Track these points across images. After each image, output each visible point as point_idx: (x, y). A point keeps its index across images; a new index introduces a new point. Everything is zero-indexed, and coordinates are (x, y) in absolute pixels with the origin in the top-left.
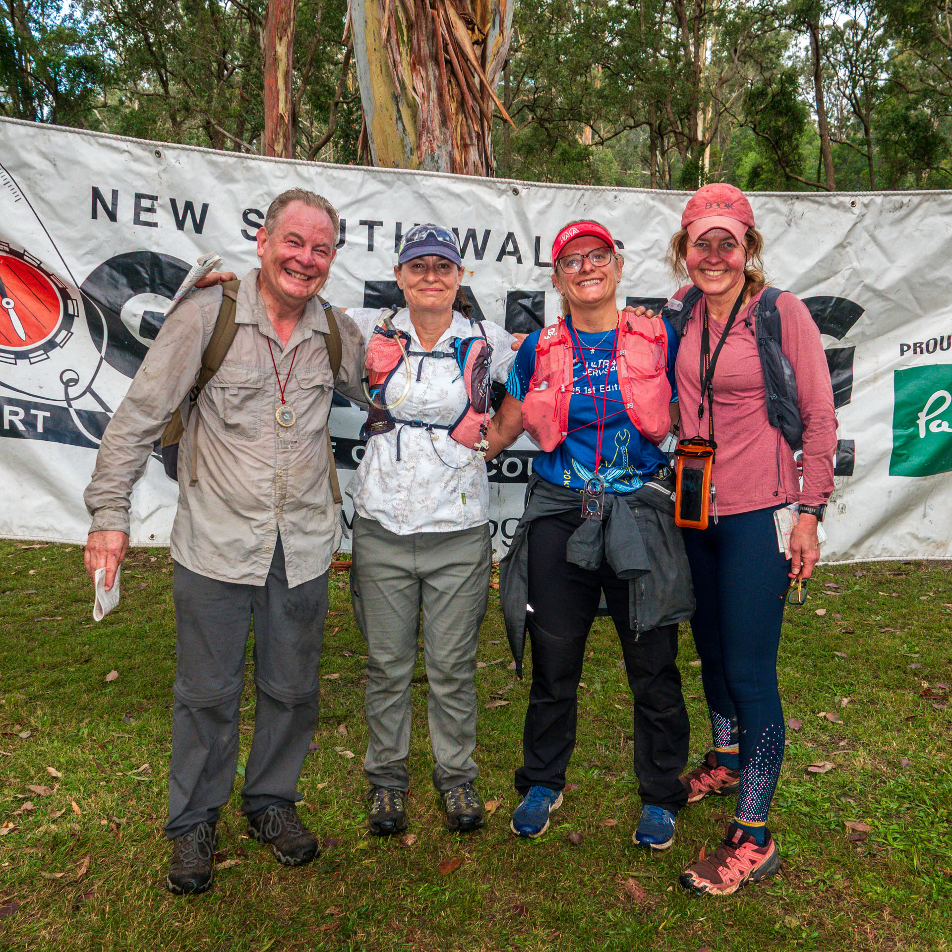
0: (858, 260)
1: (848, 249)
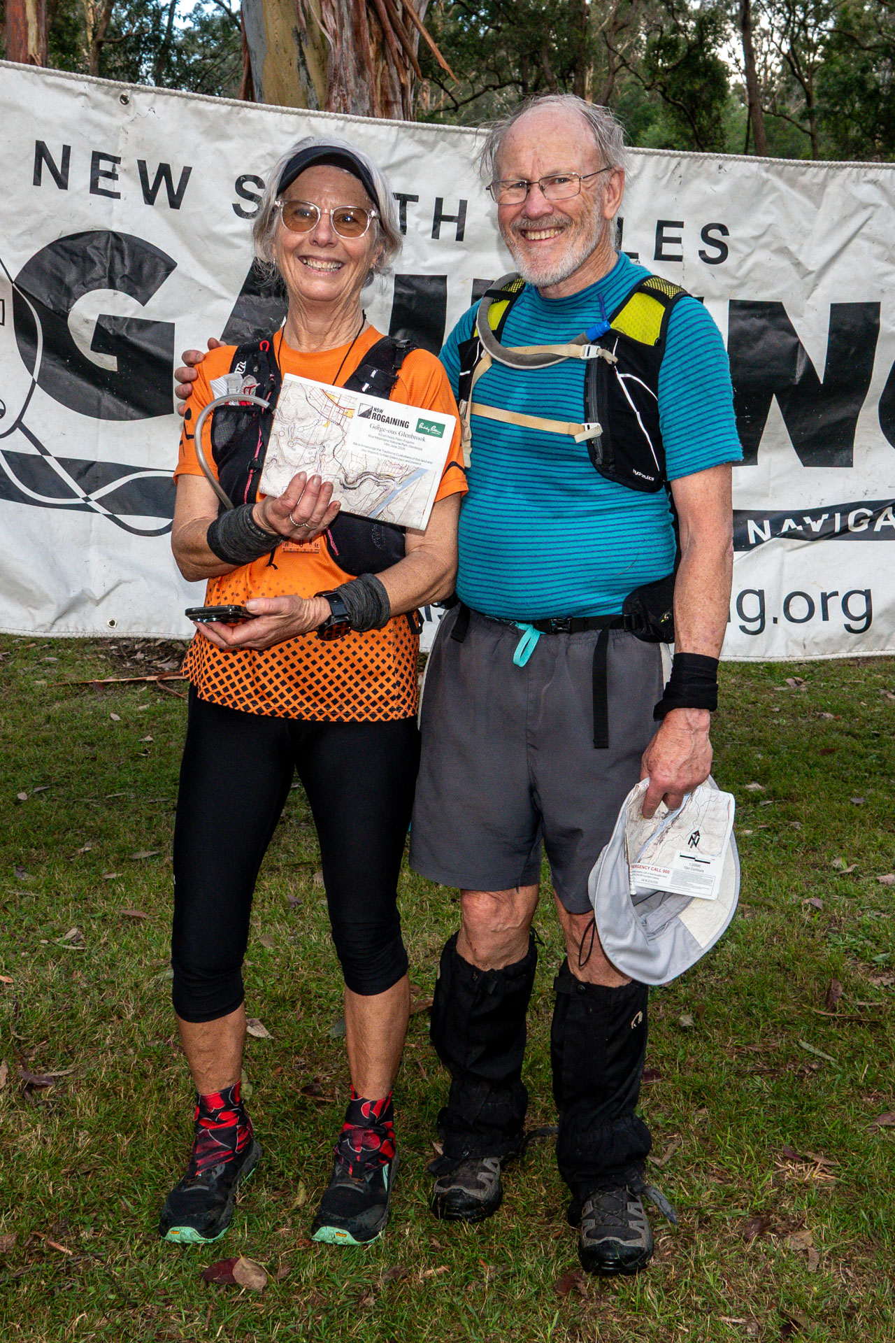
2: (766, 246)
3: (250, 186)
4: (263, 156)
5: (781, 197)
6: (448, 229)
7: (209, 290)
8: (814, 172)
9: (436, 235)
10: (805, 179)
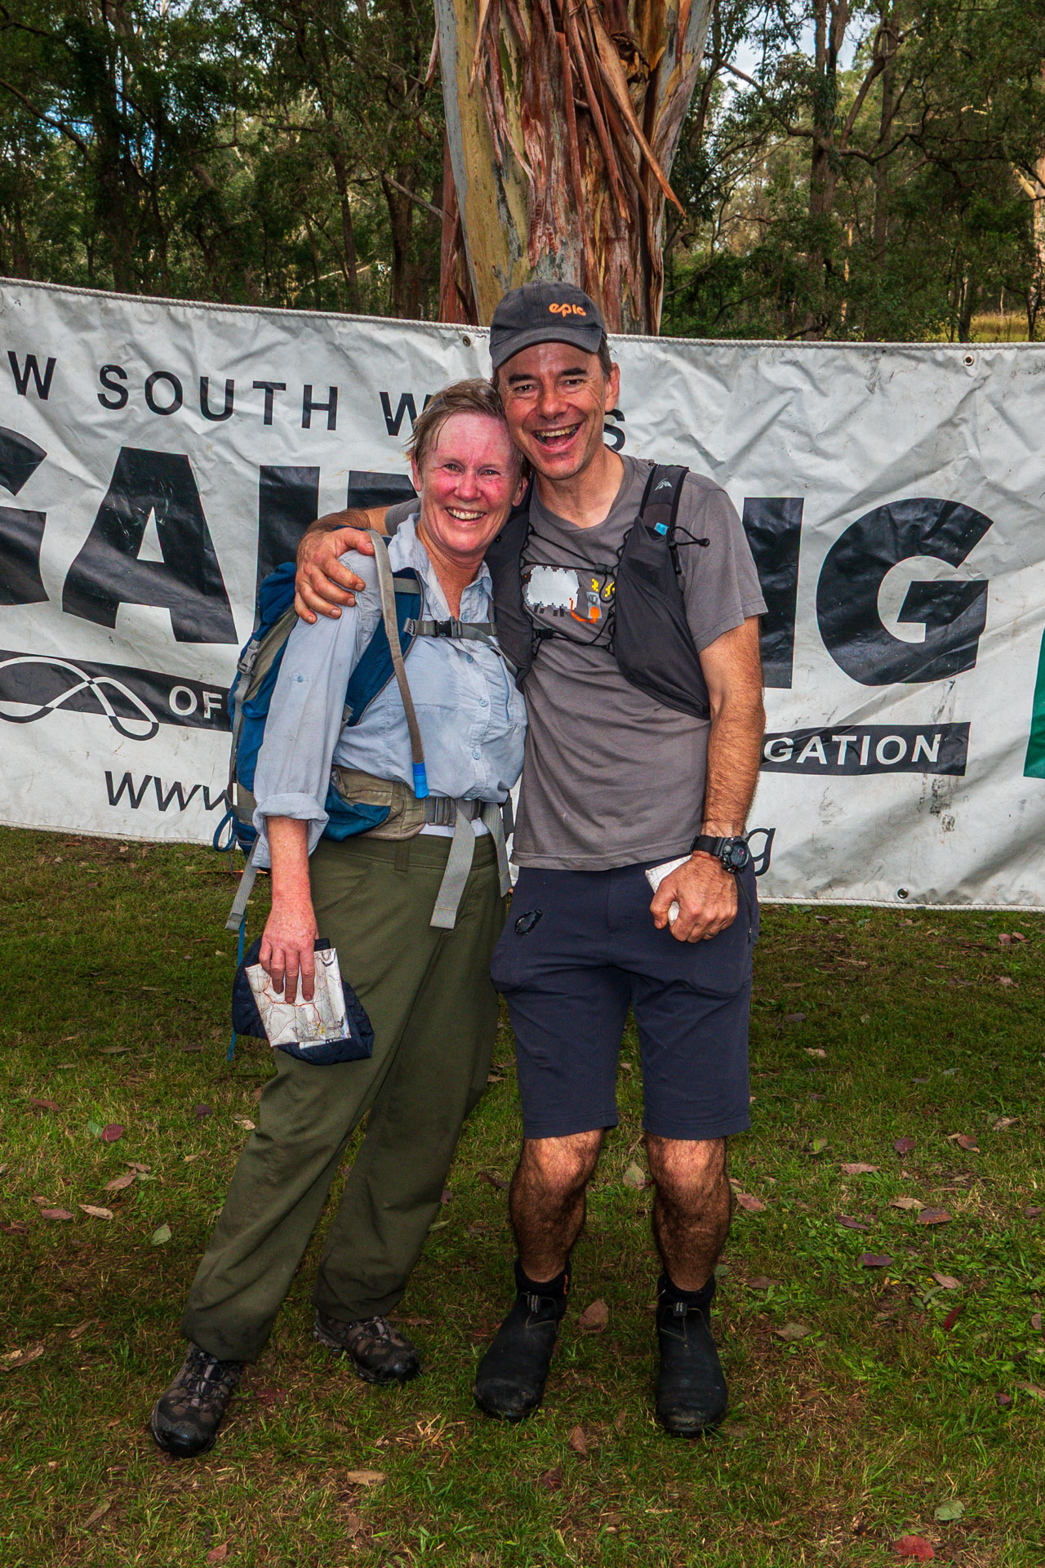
0: (978, 446)
1: (963, 428)
2: (669, 433)
3: (112, 376)
4: (124, 347)
5: (684, 381)
6: (319, 418)
7: (79, 479)
8: (724, 351)
9: (306, 424)
10: (711, 360)
